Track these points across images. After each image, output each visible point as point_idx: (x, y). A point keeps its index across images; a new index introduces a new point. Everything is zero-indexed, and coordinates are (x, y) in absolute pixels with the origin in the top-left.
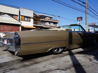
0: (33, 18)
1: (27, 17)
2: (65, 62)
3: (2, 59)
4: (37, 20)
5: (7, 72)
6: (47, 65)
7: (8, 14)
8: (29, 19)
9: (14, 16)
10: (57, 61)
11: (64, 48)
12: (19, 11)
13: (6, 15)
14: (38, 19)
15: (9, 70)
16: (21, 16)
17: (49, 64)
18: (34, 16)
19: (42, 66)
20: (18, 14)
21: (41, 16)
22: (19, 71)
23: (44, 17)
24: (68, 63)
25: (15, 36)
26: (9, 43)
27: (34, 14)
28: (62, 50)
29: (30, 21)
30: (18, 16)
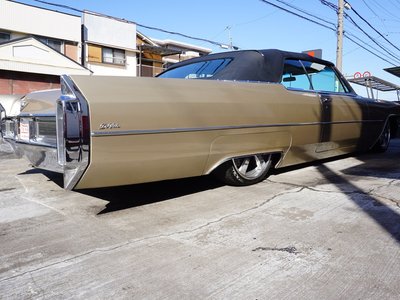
0: (138, 55)
1: (114, 50)
2: (293, 217)
3: (13, 205)
4: (151, 63)
5: (28, 263)
6: (212, 232)
7: (38, 38)
8: (119, 58)
9: (62, 46)
10: (253, 211)
11: (276, 157)
12: (83, 26)
13: (33, 41)
14: (154, 56)
15: (39, 255)
16: (90, 44)
17: (222, 227)
18: (138, 47)
19: (191, 234)
20: (78, 39)
21: (167, 45)
22: (85, 258)
23: (176, 50)
24: (304, 218)
25: (63, 98)
26: (41, 133)
27: (138, 36)
28: (265, 165)
29: (123, 65)
30: (80, 45)
